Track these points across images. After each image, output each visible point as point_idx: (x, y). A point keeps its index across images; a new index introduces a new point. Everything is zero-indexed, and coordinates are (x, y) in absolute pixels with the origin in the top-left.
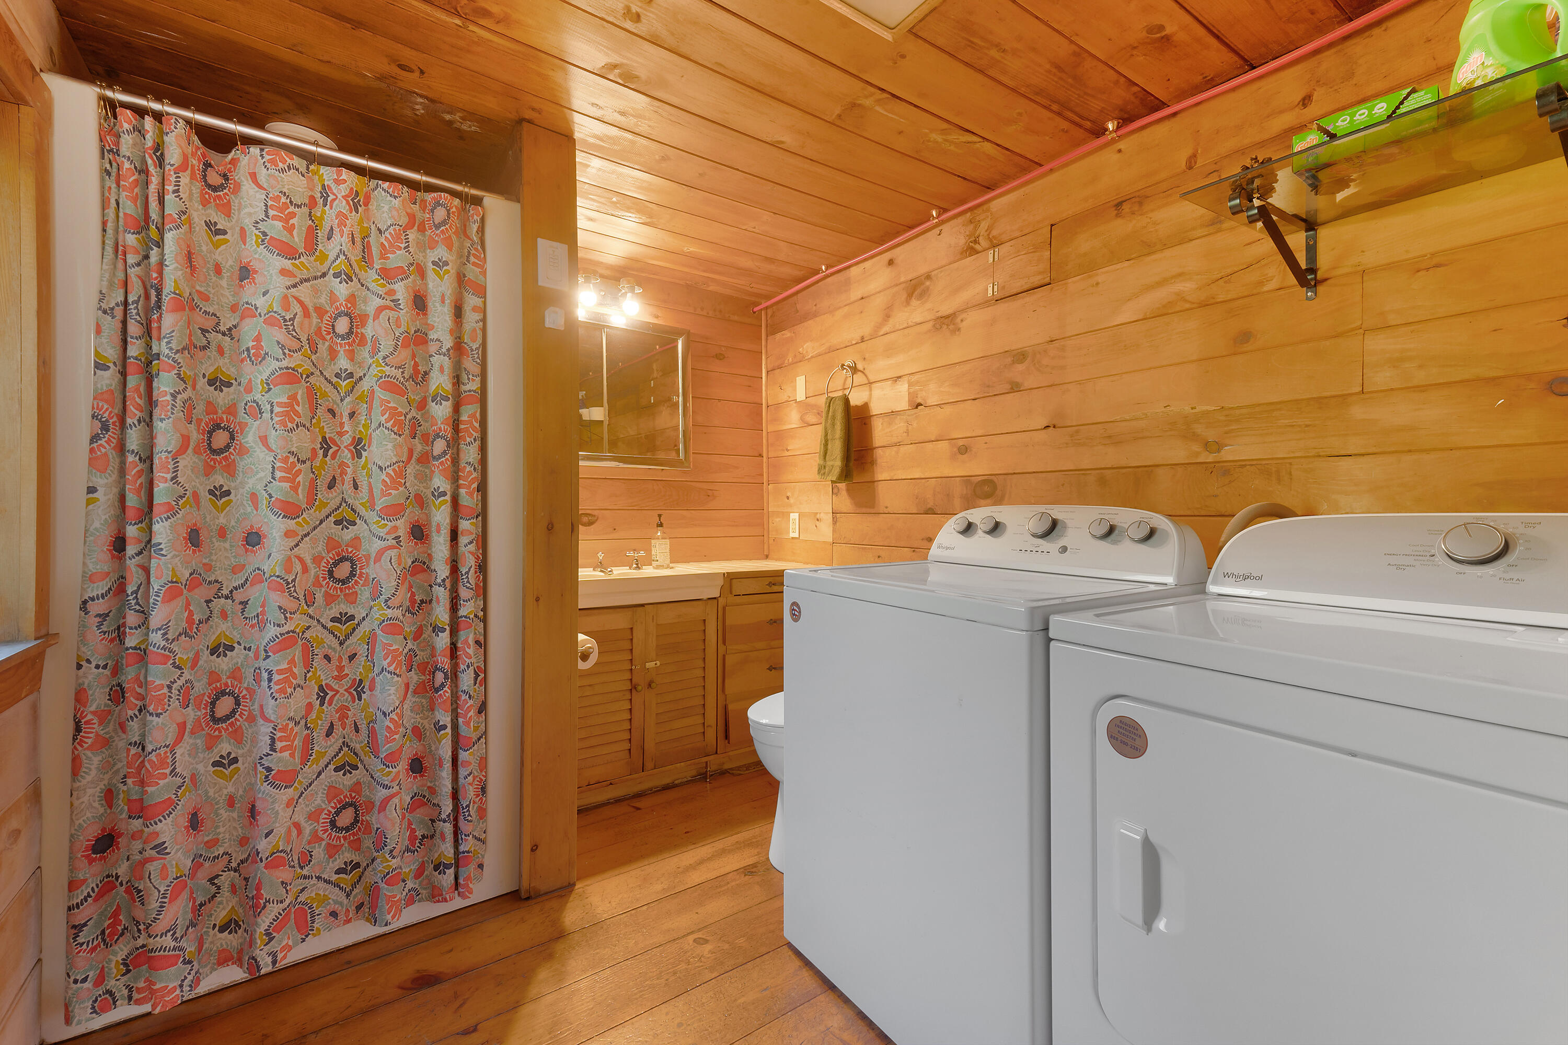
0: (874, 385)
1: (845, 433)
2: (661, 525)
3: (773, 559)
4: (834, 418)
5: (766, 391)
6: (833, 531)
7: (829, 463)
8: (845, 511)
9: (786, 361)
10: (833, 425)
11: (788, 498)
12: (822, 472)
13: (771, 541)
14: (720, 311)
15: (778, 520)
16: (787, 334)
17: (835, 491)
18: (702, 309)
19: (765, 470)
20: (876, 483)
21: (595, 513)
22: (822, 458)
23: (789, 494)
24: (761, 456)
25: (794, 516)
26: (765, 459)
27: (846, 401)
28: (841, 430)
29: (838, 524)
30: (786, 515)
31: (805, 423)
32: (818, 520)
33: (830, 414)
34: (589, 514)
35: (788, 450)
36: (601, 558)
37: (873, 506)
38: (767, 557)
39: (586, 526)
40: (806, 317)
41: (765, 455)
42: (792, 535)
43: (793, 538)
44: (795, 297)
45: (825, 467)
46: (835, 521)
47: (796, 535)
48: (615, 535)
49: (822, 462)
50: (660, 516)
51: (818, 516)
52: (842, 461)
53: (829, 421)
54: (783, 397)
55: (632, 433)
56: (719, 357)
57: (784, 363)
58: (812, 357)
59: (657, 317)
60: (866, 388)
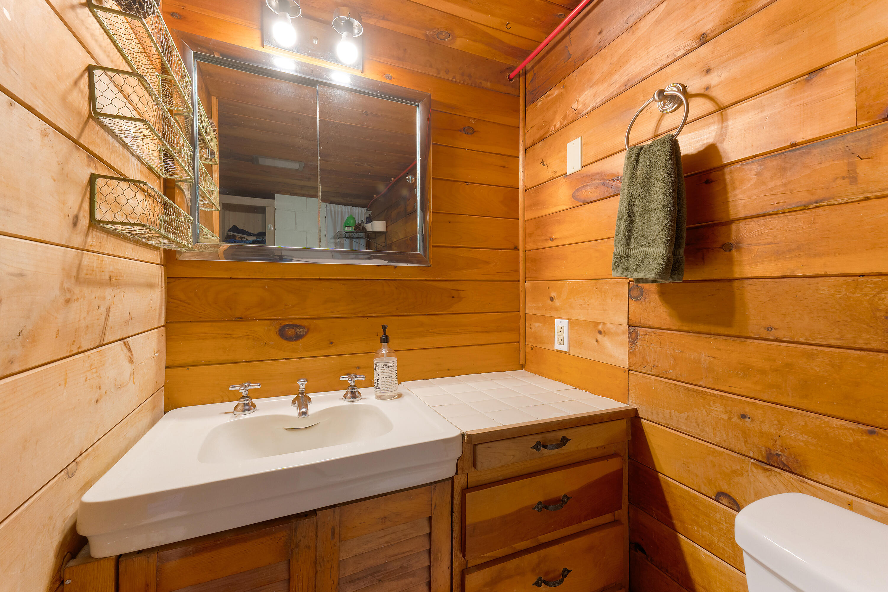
0: (729, 111)
1: (674, 198)
2: (385, 339)
3: (530, 371)
4: (648, 176)
5: (524, 172)
6: (630, 353)
7: (637, 251)
8: (656, 325)
9: (552, 128)
10: (647, 188)
11: (552, 299)
12: (623, 265)
13: (528, 350)
14: (470, 76)
15: (537, 325)
16: (555, 92)
17: (635, 293)
18: (447, 72)
19: (521, 265)
20: (736, 284)
21: (305, 323)
22: (622, 243)
23: (553, 294)
24: (516, 248)
25: (561, 324)
26: (521, 252)
27: (674, 145)
28: (665, 194)
29: (639, 344)
30: (550, 322)
31: (580, 201)
32: (600, 332)
33: (640, 171)
34: (297, 326)
35: (552, 240)
36: (302, 387)
37: (729, 324)
38: (523, 367)
39: (292, 341)
40: (584, 58)
41: (521, 247)
42: (557, 347)
43: (558, 351)
44: (567, 38)
45: (627, 258)
46: (633, 338)
47: (565, 348)
48: (333, 351)
49: (622, 250)
50: (385, 328)
51: (600, 327)
52: (668, 246)
53: (638, 183)
54: (546, 174)
55: (401, 237)
56: (469, 131)
57: (548, 131)
58: (593, 109)
59: (390, 78)
60: (715, 117)
